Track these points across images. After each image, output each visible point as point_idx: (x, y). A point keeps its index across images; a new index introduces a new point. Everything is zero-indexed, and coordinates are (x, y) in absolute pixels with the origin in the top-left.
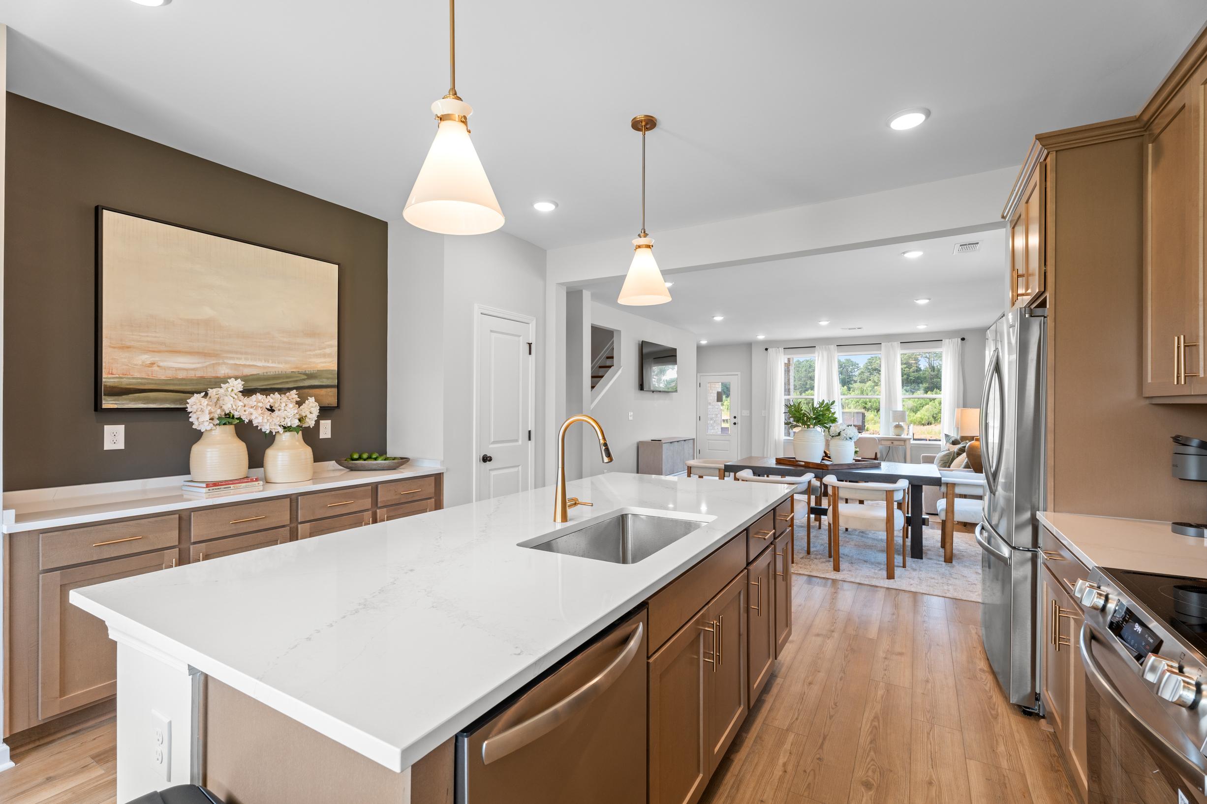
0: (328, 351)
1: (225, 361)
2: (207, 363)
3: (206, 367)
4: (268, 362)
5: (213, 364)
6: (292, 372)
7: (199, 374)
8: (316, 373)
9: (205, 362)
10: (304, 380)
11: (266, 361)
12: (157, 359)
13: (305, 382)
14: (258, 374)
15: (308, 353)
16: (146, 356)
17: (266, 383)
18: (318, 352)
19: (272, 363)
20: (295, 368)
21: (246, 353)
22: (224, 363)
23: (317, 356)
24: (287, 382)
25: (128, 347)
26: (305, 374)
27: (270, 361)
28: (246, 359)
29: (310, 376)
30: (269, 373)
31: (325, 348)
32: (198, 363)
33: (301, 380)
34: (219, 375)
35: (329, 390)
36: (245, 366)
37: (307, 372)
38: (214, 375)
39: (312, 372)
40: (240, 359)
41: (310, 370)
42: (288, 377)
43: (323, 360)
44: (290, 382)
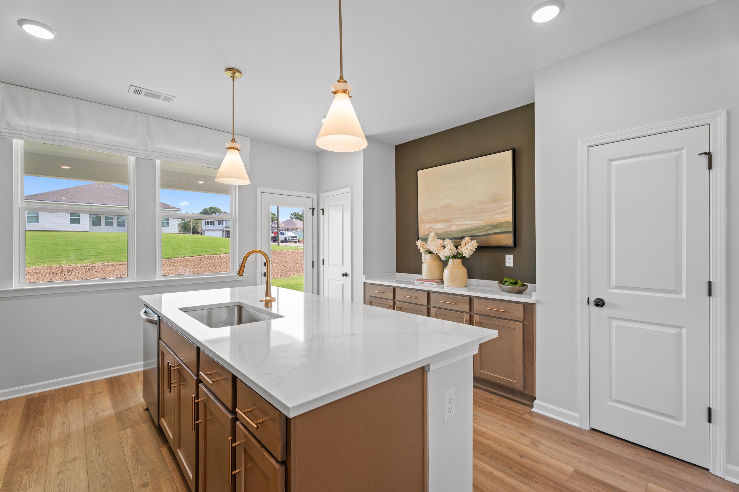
0: (505, 209)
1: (454, 223)
2: (448, 225)
3: (447, 227)
4: (472, 221)
5: (450, 225)
6: (484, 225)
7: (445, 230)
8: (498, 224)
9: (447, 225)
10: (491, 229)
11: (471, 221)
12: (432, 225)
13: (491, 230)
14: (468, 228)
15: (493, 213)
16: (429, 225)
17: (472, 232)
18: (499, 211)
19: (474, 221)
20: (486, 223)
21: (462, 218)
22: (454, 224)
23: (498, 214)
24: (482, 232)
25: (424, 222)
26: (492, 226)
27: (473, 221)
28: (462, 221)
29: (495, 227)
30: (472, 227)
31: (504, 208)
32: (445, 225)
33: (489, 229)
34: (452, 230)
35: (506, 235)
36: (462, 224)
37: (493, 224)
38: (450, 230)
39: (496, 224)
40: (459, 221)
41: (494, 223)
42: (482, 229)
43: (502, 216)
44: (483, 231)
